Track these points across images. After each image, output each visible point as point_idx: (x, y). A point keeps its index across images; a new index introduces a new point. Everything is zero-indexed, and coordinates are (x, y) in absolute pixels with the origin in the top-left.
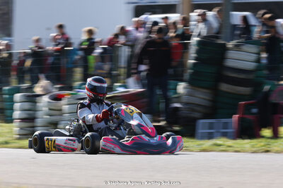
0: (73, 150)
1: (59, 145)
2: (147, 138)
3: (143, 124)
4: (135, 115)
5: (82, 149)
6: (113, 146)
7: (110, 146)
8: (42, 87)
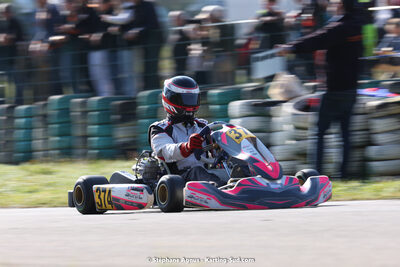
0: (141, 206)
1: (117, 199)
2: (264, 182)
3: (258, 157)
4: (245, 142)
5: (155, 204)
6: (205, 197)
7: (201, 197)
8: (282, 86)
